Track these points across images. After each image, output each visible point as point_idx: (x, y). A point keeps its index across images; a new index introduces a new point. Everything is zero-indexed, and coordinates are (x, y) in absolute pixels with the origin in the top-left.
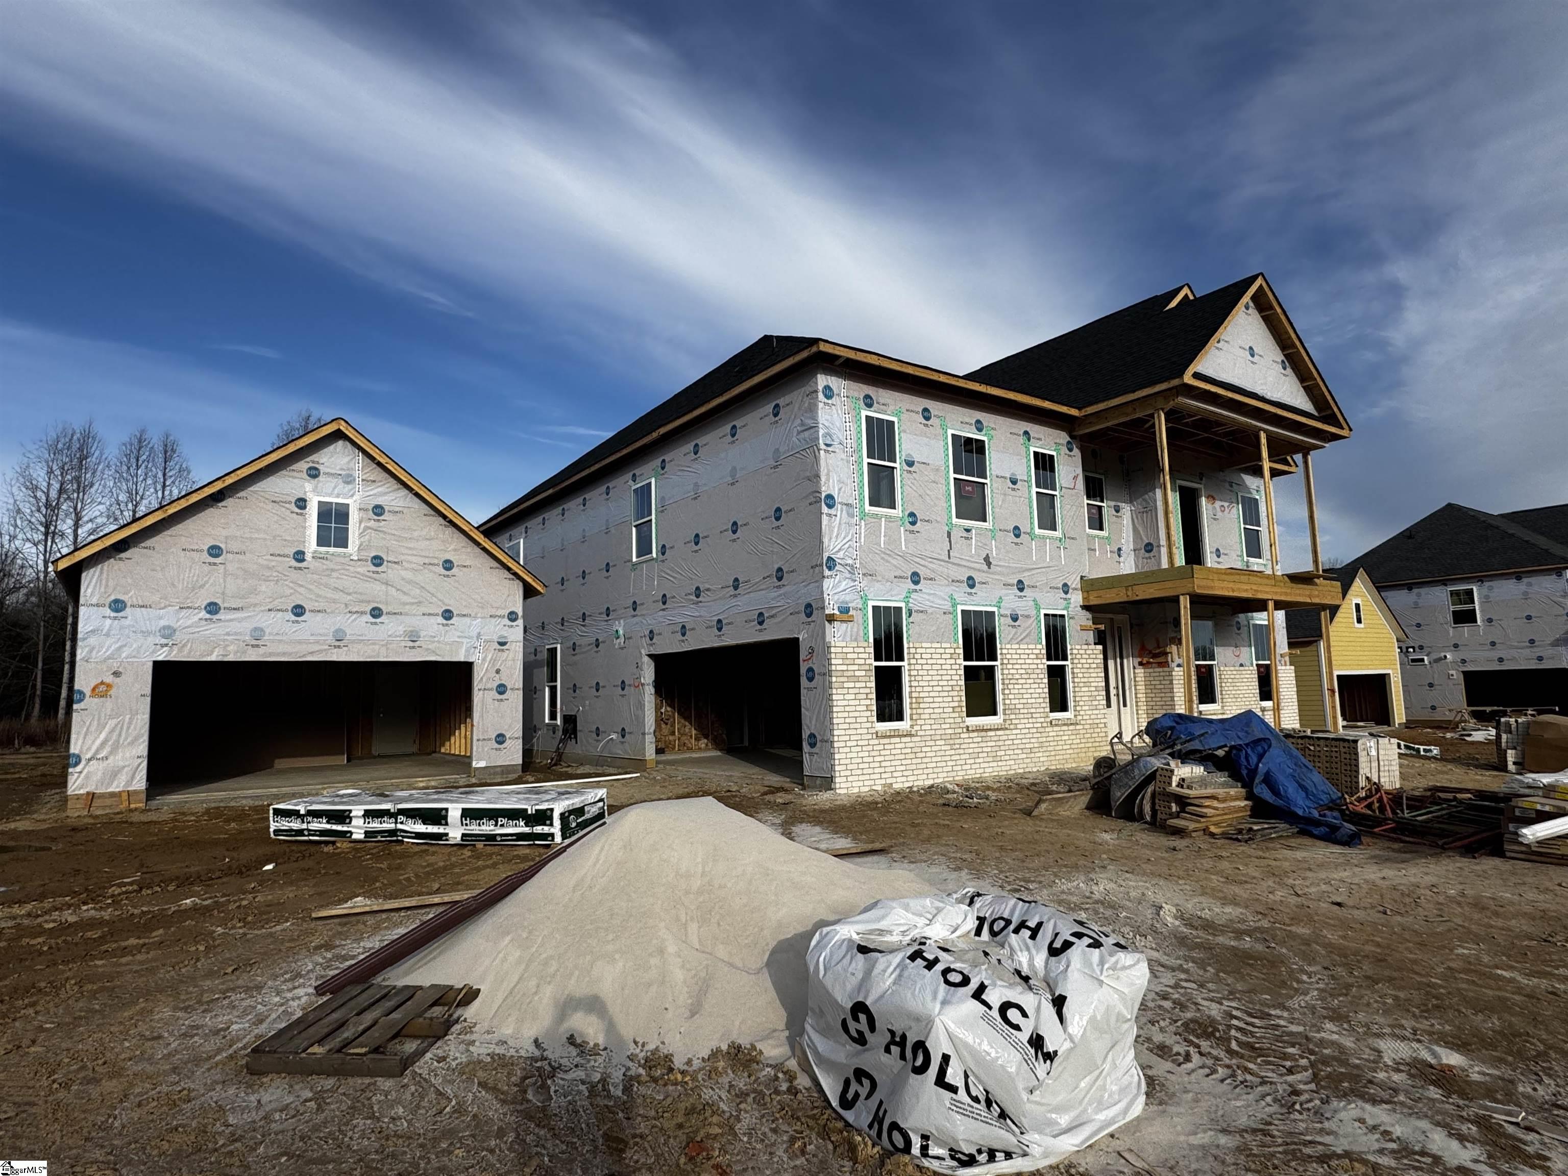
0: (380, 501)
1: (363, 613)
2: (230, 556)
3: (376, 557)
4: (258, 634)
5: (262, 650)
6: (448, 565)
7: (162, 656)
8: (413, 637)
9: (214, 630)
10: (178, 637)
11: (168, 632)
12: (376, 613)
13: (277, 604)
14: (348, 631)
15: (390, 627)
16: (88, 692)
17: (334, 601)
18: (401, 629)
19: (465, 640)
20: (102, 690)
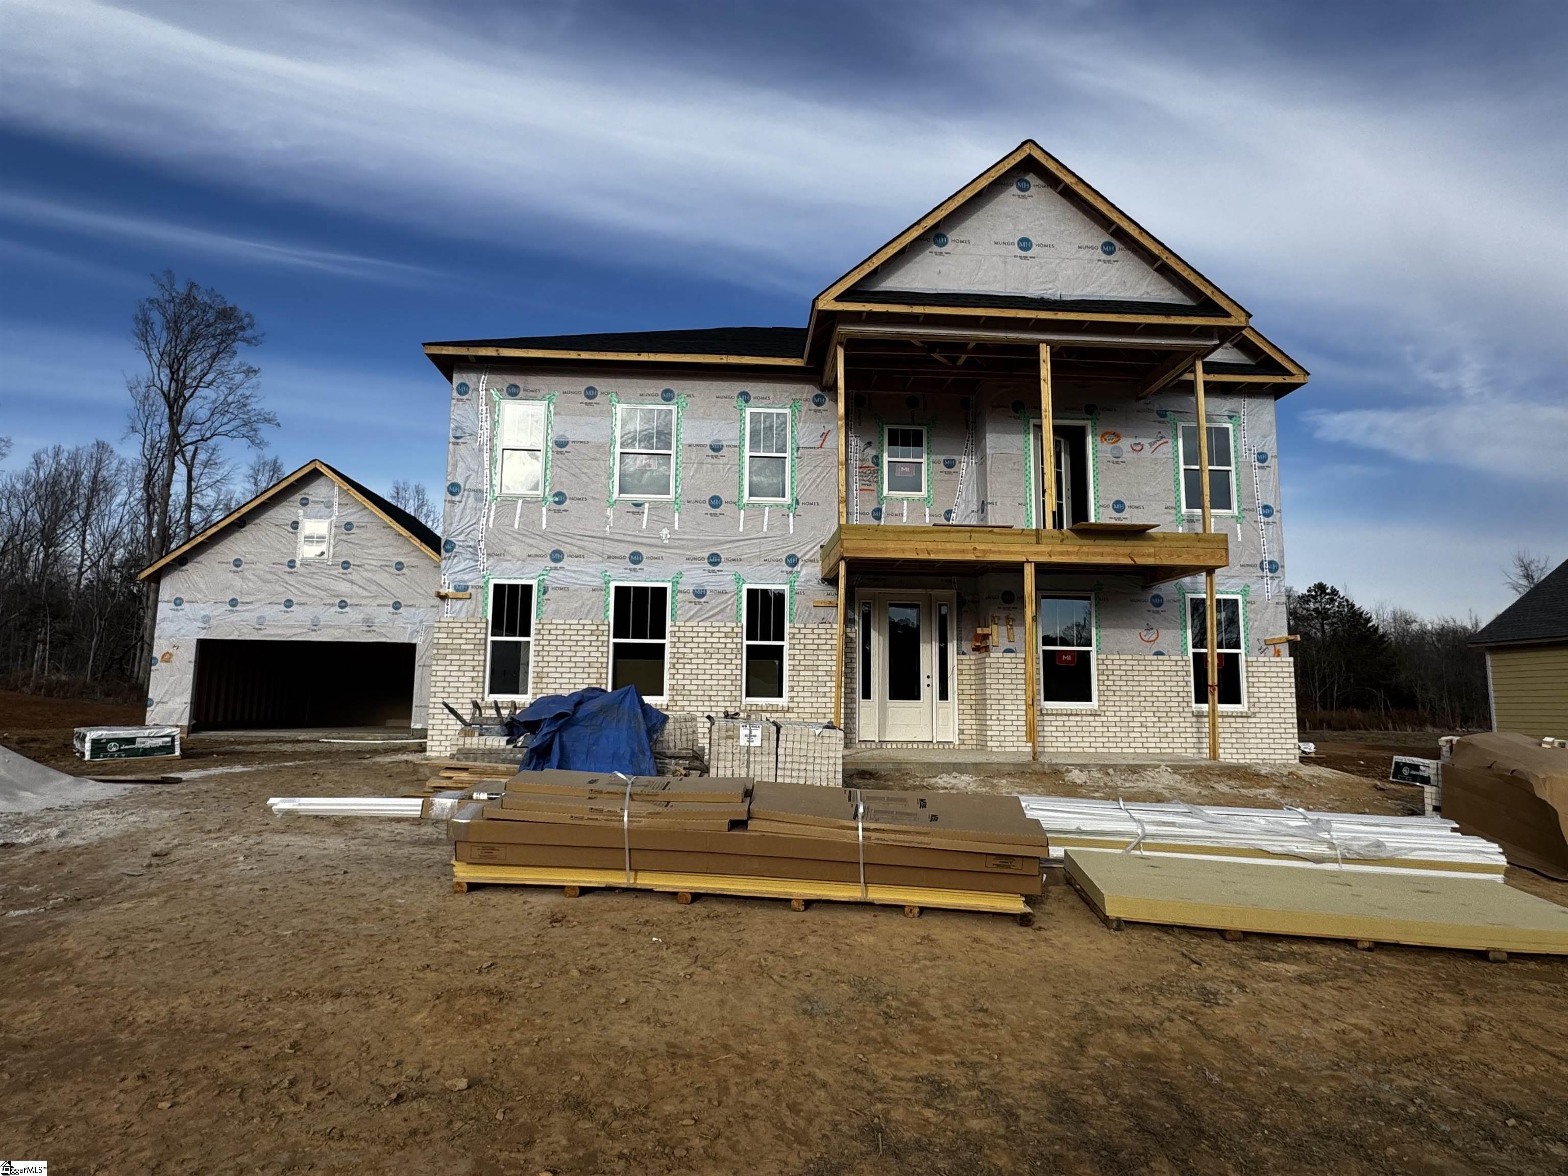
0: (350, 519)
1: (333, 605)
2: (246, 566)
3: (344, 562)
4: (261, 620)
5: (264, 632)
6: (400, 566)
7: (202, 636)
8: (369, 623)
9: (234, 618)
10: (213, 622)
11: (206, 619)
12: (343, 605)
13: (274, 599)
14: (322, 618)
15: (352, 615)
16: (159, 658)
17: (315, 596)
18: (361, 616)
19: (409, 626)
20: (167, 658)
